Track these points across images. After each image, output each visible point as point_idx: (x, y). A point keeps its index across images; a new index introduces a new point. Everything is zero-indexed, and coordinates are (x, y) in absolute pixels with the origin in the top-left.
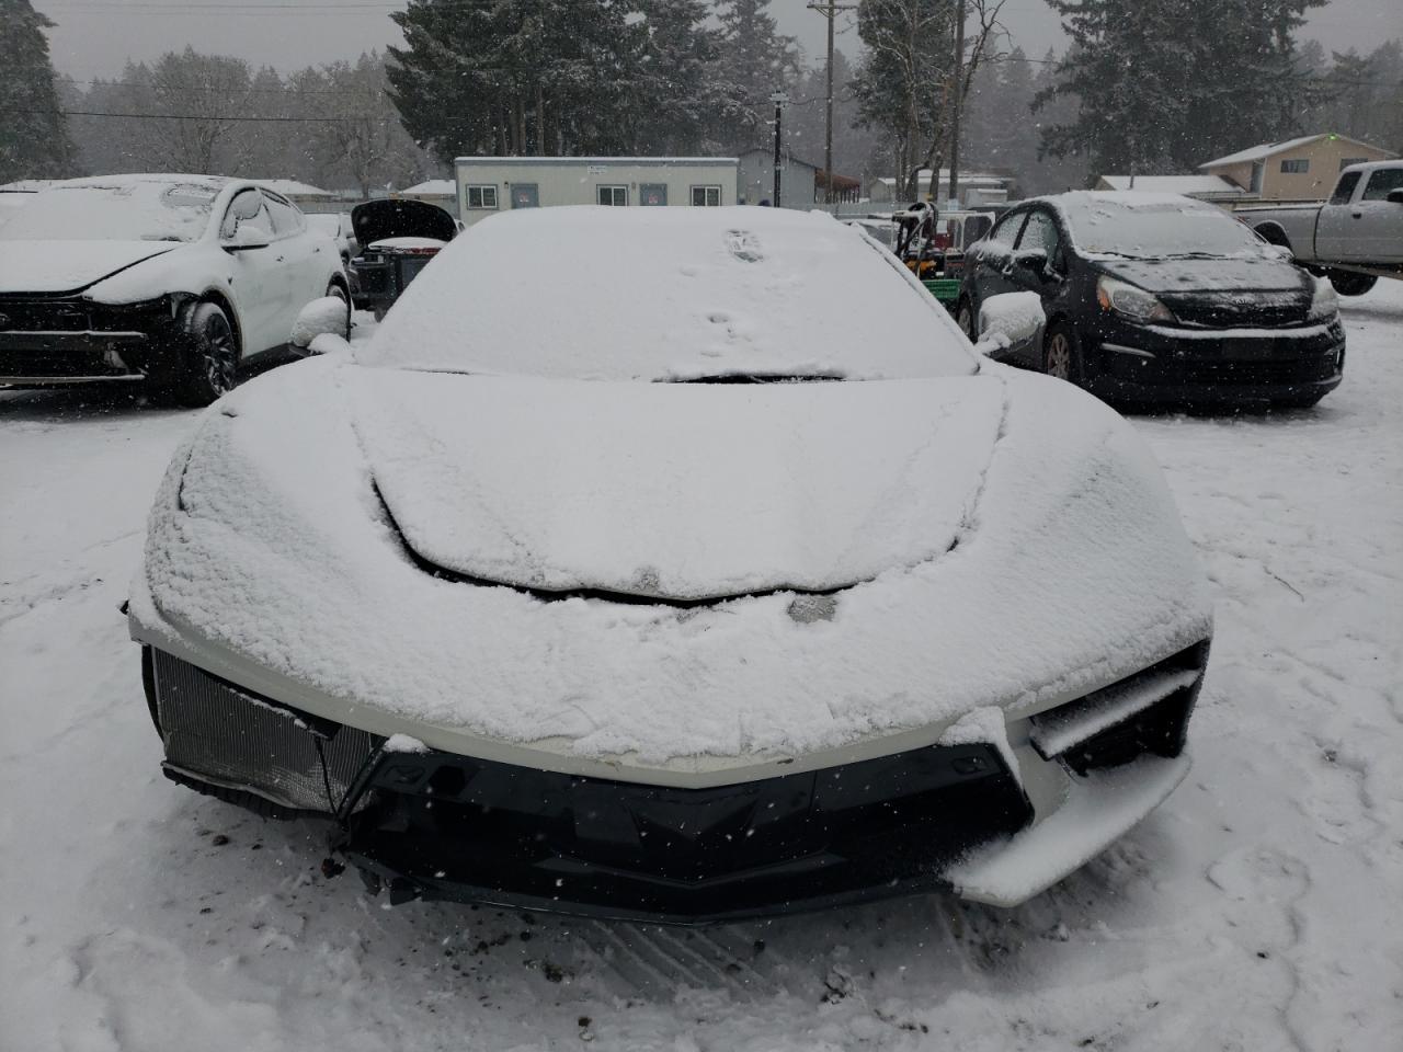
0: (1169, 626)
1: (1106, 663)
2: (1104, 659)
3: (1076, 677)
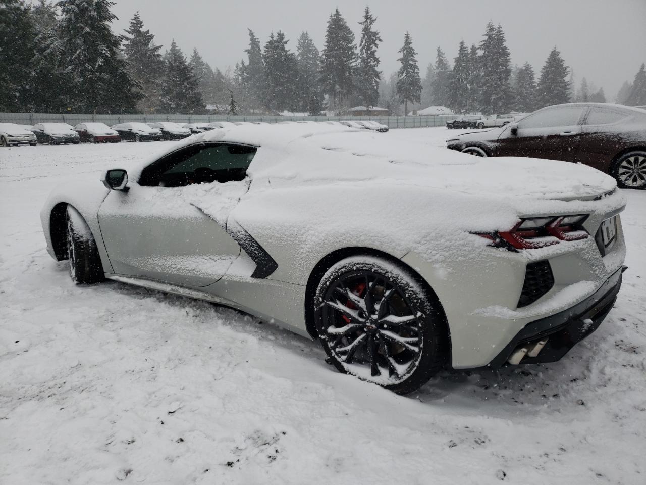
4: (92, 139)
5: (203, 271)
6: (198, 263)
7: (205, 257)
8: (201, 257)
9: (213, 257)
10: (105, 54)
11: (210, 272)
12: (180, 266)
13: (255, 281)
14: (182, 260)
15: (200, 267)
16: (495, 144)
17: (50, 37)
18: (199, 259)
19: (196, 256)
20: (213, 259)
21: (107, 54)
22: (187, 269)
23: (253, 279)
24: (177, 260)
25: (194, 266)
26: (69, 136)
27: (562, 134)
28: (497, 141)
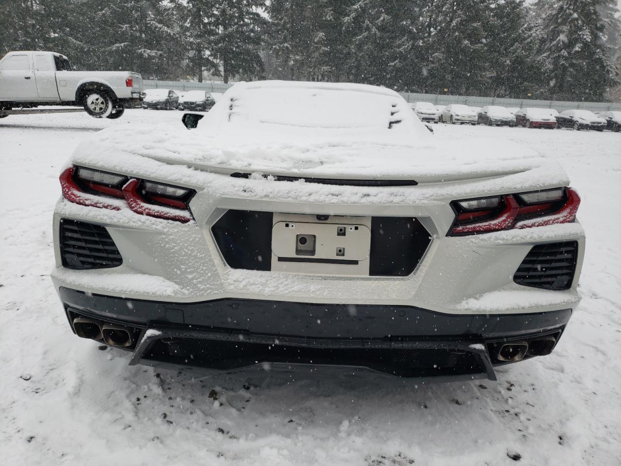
4: (528, 123)
10: (585, 39)
17: (537, 27)
21: (587, 39)
26: (506, 119)
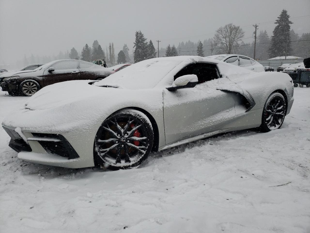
0: (50, 128)
1: (36, 129)
2: (36, 128)
3: (30, 129)
5: (227, 118)
6: (222, 115)
7: (223, 112)
8: (222, 113)
9: (227, 111)
11: (230, 117)
12: (215, 120)
13: (247, 113)
14: (214, 117)
15: (224, 117)
16: (42, 78)
18: (221, 114)
19: (220, 113)
20: (227, 112)
22: (218, 120)
23: (246, 113)
24: (212, 118)
25: (221, 117)
27: (73, 72)
28: (43, 76)
